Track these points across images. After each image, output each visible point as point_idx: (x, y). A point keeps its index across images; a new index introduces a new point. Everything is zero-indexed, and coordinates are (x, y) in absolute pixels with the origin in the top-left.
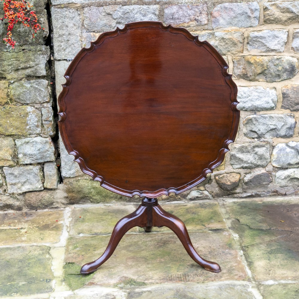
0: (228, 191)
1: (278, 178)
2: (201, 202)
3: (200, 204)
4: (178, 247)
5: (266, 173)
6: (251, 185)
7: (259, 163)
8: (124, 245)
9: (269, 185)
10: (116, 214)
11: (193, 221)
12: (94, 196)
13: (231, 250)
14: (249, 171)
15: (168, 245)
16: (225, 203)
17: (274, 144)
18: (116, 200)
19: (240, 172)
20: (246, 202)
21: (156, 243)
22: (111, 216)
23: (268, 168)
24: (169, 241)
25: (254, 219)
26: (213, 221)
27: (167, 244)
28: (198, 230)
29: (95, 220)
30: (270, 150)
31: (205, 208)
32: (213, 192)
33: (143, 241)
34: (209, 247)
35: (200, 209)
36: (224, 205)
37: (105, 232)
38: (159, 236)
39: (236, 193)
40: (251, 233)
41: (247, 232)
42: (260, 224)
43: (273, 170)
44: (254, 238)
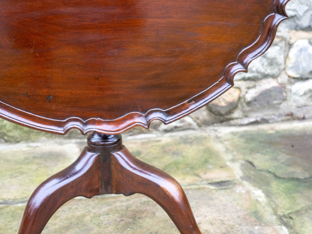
0: (221, 115)
1: (295, 94)
2: (182, 134)
3: (181, 138)
4: (162, 225)
5: (278, 87)
6: (255, 105)
7: (269, 71)
8: (57, 227)
9: (282, 106)
10: (46, 161)
11: (178, 168)
12: (9, 131)
13: (264, 226)
14: (253, 83)
15: (141, 221)
16: (219, 135)
17: (292, 41)
18: (47, 137)
19: (239, 86)
20: (251, 131)
21: (119, 217)
22: (38, 164)
23: (281, 78)
24: (143, 212)
25: (276, 159)
26: (210, 166)
27: (139, 218)
28: (190, 185)
29: (8, 173)
30: (285, 51)
31: (191, 143)
32: (198, 119)
33: (92, 215)
34: (220, 222)
35: (182, 146)
36: (217, 137)
37: (23, 198)
38: (122, 202)
39: (232, 119)
40: (283, 186)
41: (275, 186)
42: (291, 169)
43: (289, 81)
44: (293, 197)
